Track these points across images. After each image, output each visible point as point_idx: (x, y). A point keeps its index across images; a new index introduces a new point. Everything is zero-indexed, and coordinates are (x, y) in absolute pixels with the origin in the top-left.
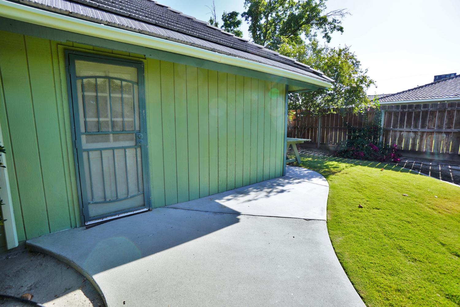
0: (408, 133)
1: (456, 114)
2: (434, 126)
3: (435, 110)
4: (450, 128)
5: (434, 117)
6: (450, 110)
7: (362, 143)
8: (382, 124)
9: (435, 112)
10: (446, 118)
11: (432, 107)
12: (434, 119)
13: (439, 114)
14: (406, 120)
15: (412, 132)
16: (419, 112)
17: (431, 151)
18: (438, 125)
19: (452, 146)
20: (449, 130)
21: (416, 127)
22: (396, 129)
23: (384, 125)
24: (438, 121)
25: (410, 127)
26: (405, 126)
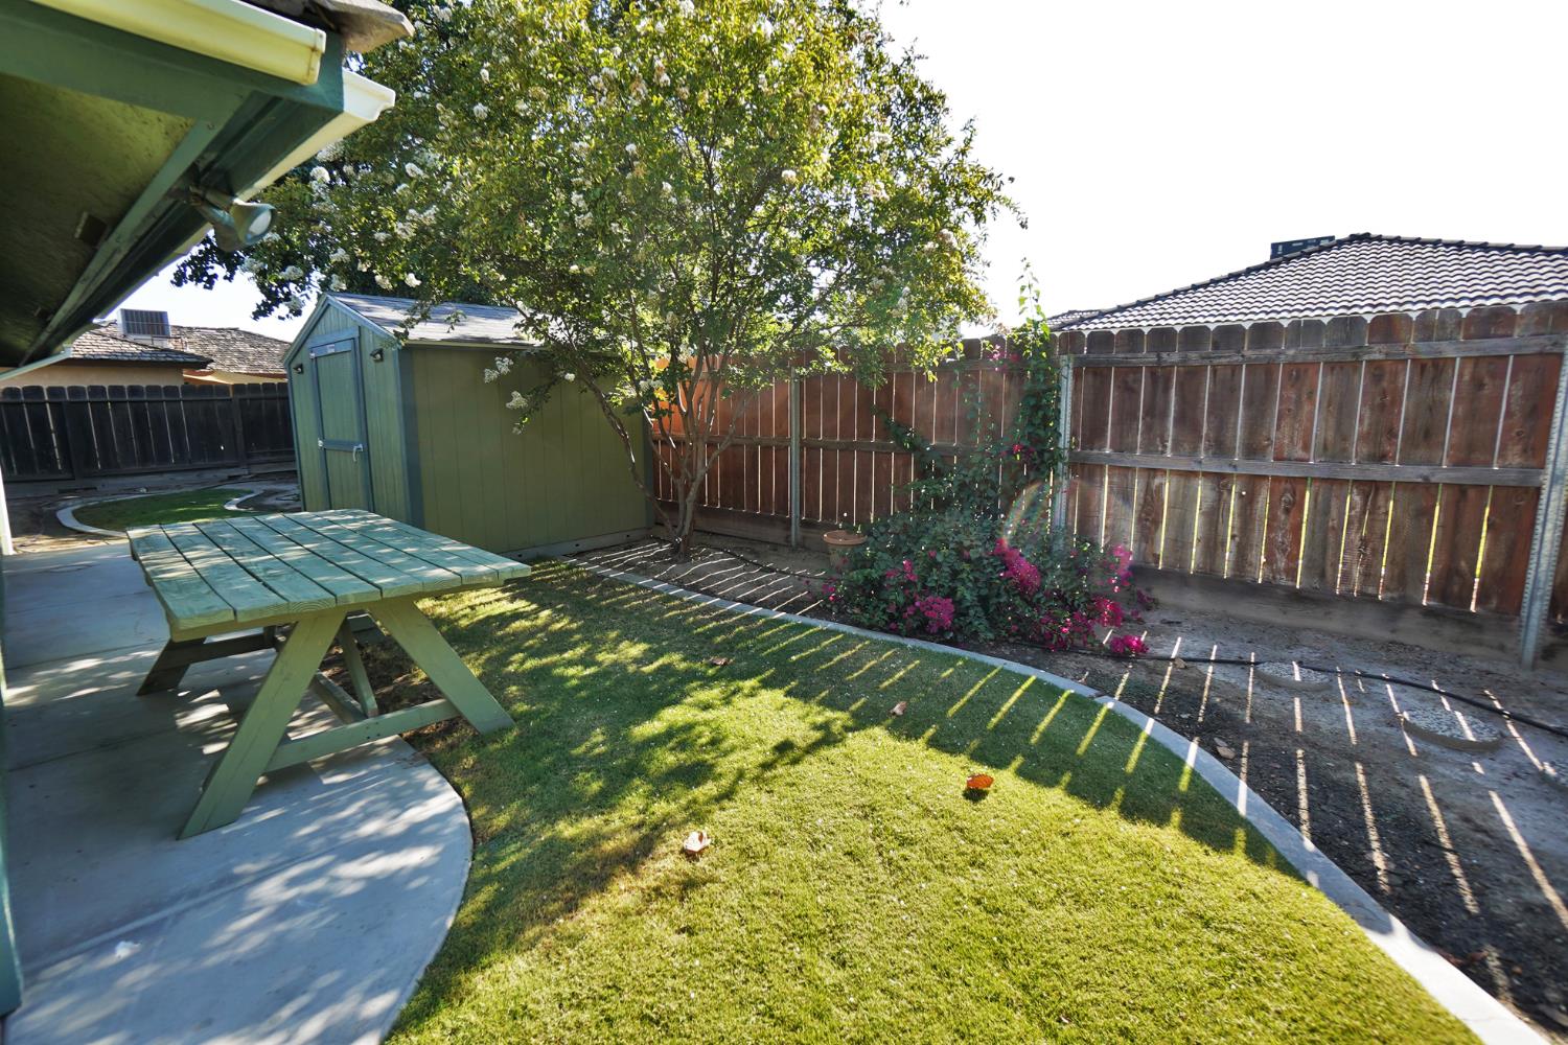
0: (1182, 480)
1: (1410, 382)
2: (1306, 447)
3: (1310, 358)
4: (1380, 458)
5: (1304, 397)
6: (1381, 357)
7: (962, 537)
8: (1061, 430)
9: (1310, 372)
10: (1363, 404)
11: (1293, 343)
12: (1306, 408)
13: (1329, 380)
14: (1173, 404)
15: (1205, 474)
16: (1235, 369)
17: (1290, 583)
18: (1325, 440)
19: (1391, 562)
20: (1377, 472)
21: (1220, 448)
22: (1127, 460)
23: (1074, 433)
24: (1327, 421)
25: (1195, 450)
26: (1169, 444)
